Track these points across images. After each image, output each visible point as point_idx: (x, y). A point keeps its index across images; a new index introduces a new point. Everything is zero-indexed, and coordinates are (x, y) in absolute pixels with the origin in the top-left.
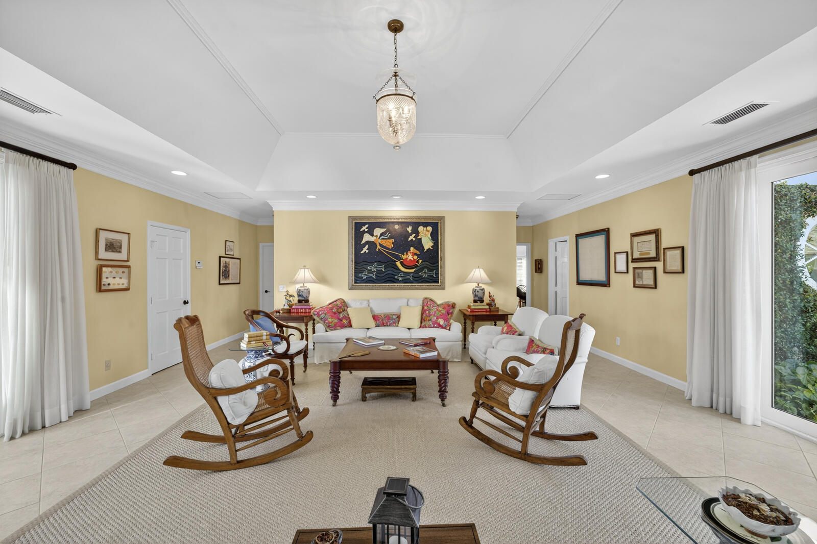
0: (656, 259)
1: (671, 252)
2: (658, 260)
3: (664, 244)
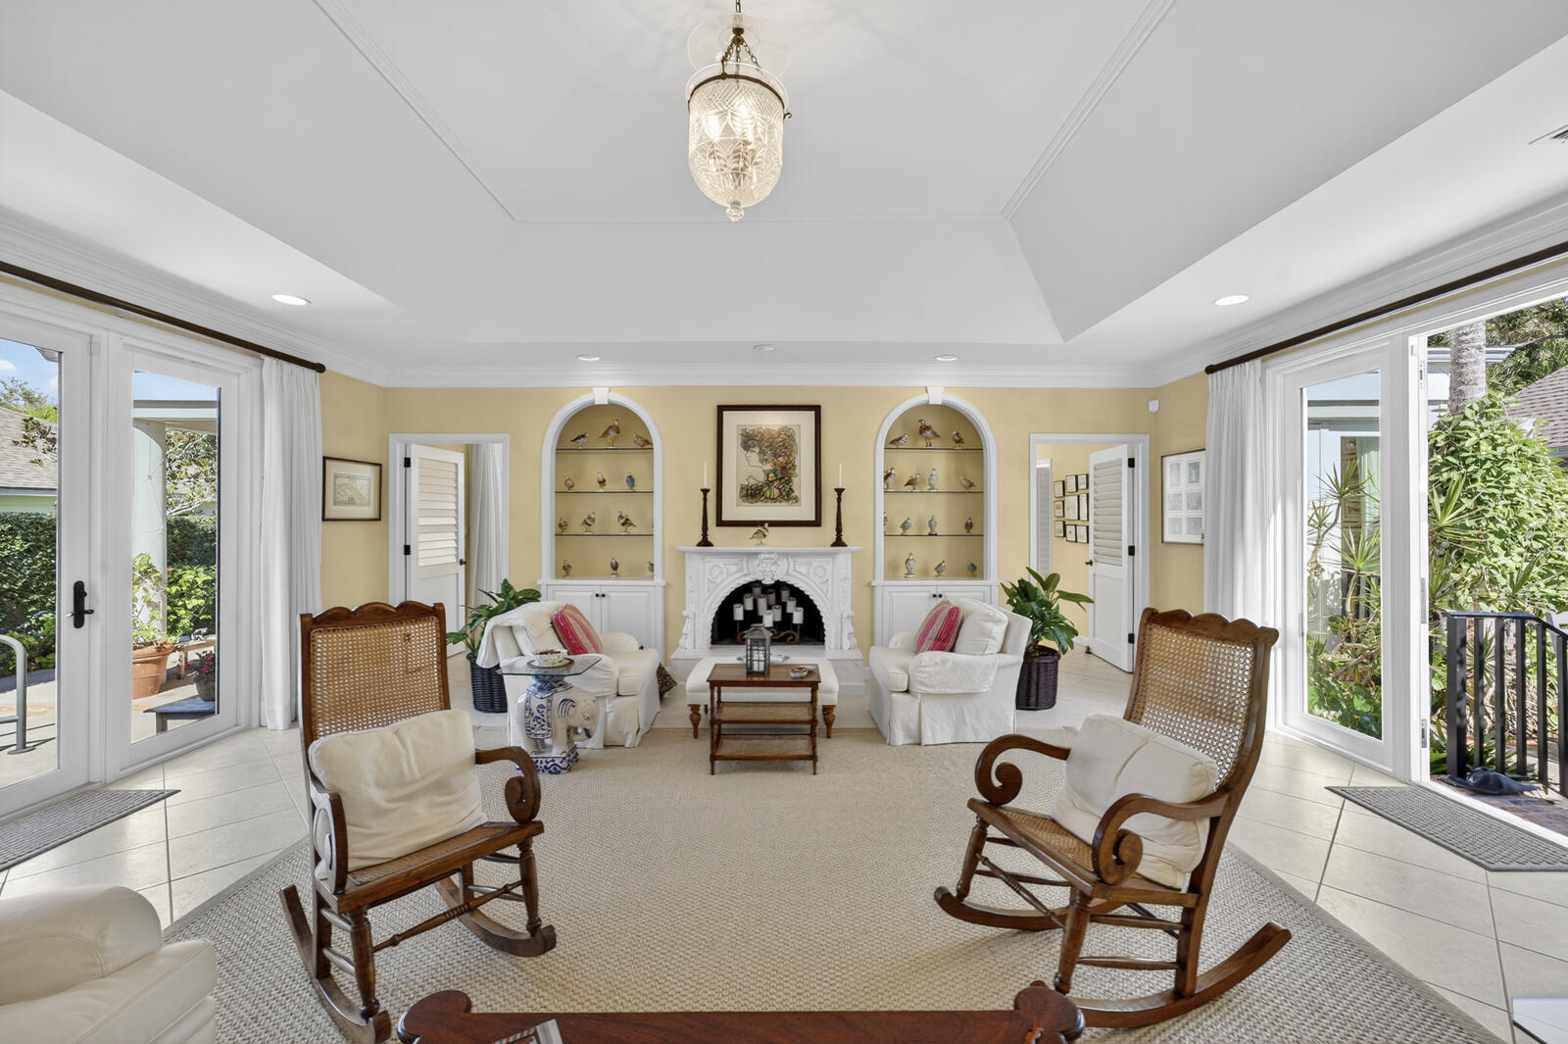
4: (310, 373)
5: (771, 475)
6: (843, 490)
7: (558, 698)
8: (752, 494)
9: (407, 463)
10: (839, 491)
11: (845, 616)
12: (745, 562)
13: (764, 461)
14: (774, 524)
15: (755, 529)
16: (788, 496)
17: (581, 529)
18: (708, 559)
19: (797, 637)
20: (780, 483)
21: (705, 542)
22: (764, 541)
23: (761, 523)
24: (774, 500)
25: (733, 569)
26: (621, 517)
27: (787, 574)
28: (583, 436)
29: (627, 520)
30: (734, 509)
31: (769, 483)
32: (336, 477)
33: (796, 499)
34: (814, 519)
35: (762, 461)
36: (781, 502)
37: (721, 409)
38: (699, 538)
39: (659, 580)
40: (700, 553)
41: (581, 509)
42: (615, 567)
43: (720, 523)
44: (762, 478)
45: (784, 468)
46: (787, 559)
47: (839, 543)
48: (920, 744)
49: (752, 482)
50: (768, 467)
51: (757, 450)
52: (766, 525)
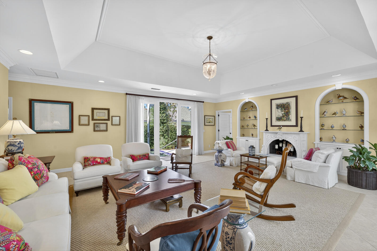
0: (108, 120)
1: (115, 118)
2: (109, 120)
3: (111, 115)
4: (202, 103)
5: (284, 114)
6: (303, 117)
7: (219, 154)
8: (279, 119)
9: (219, 115)
10: (302, 118)
11: (303, 150)
12: (275, 135)
13: (282, 111)
14: (283, 126)
15: (278, 127)
16: (288, 119)
17: (246, 127)
18: (267, 134)
19: (292, 155)
20: (286, 116)
21: (267, 130)
22: (280, 130)
23: (280, 126)
24: (285, 120)
25: (273, 136)
26: (253, 125)
27: (286, 138)
28: (246, 108)
29: (255, 125)
30: (275, 123)
31: (283, 116)
32: (207, 118)
33: (291, 120)
34: (295, 125)
35: (281, 111)
36: (286, 121)
37: (271, 100)
38: (265, 129)
39: (258, 138)
40: (265, 132)
41: (246, 123)
42: (252, 135)
43: (272, 126)
44: (281, 115)
45: (287, 113)
46: (286, 134)
47: (301, 131)
48: (294, 181)
49: (279, 116)
50: (283, 113)
51: (280, 109)
52: (281, 126)
